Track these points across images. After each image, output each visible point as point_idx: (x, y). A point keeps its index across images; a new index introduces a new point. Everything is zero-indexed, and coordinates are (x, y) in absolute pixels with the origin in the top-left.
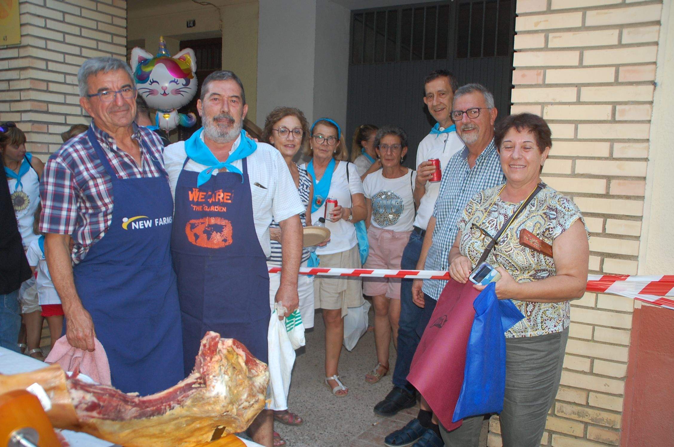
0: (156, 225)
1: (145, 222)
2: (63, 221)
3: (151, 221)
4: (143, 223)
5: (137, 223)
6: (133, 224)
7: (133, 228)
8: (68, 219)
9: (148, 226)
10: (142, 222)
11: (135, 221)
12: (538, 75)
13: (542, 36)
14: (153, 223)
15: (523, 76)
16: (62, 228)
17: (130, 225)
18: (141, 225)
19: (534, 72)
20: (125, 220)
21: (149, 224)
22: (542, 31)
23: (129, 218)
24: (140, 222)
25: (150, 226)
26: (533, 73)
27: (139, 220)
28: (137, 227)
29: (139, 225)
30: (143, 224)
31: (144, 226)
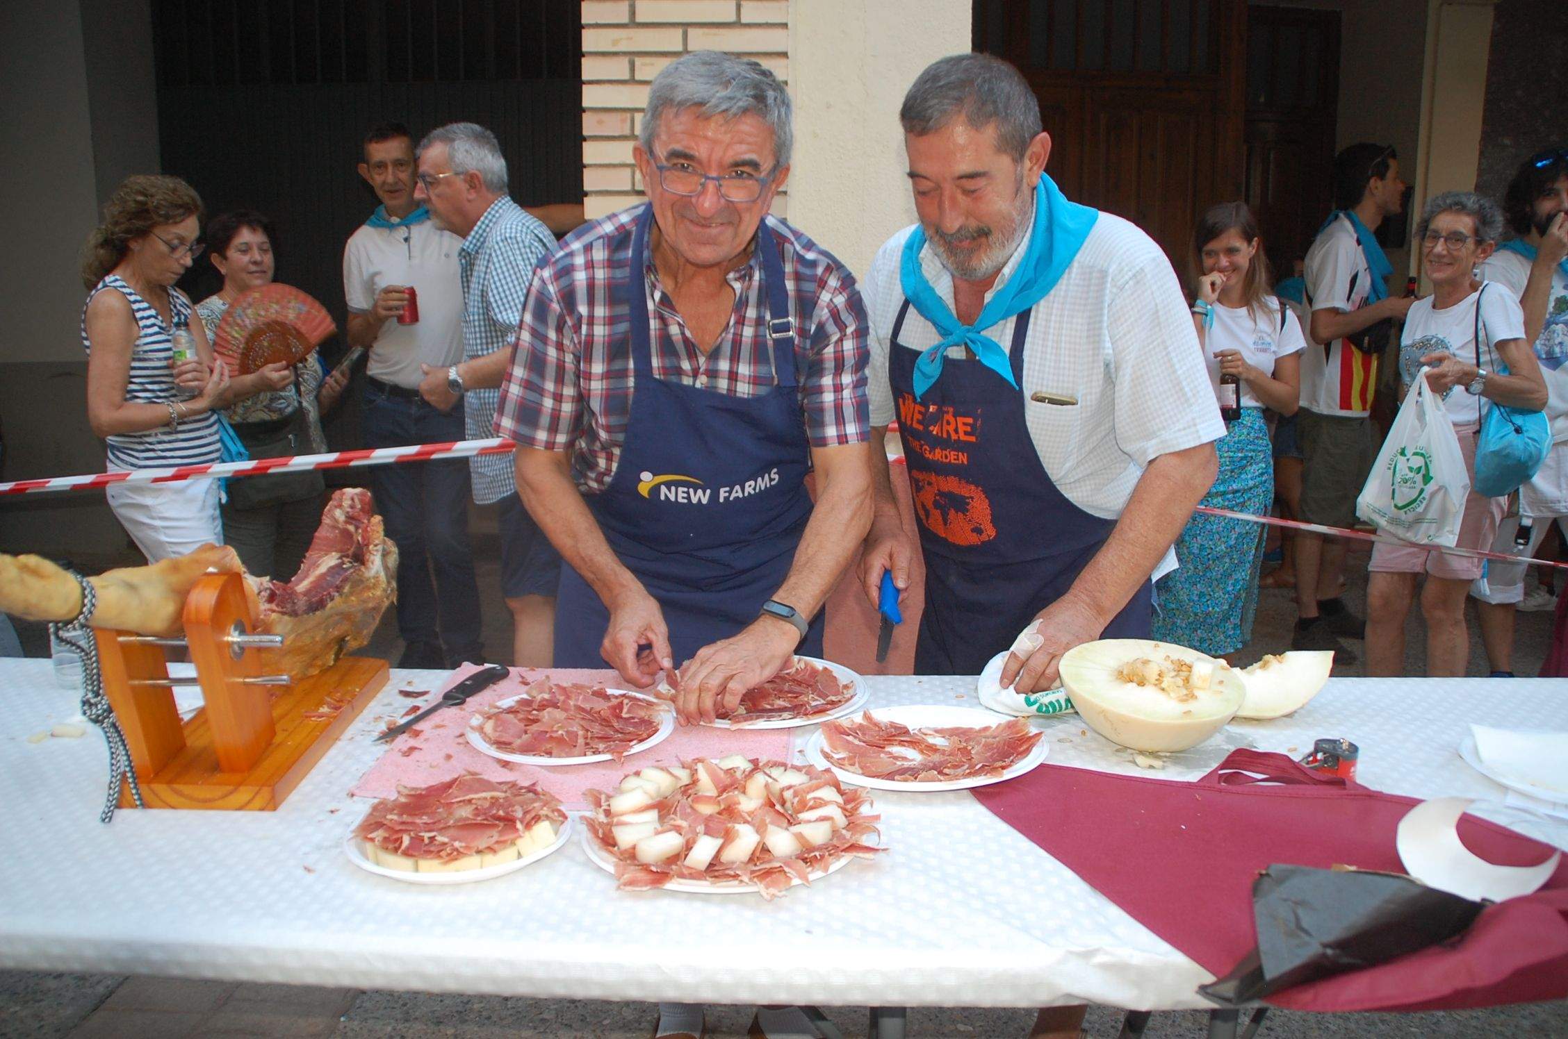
0: (721, 500)
1: (691, 491)
2: (545, 420)
3: (708, 491)
4: (688, 493)
5: (673, 489)
6: (663, 489)
7: (663, 498)
8: (556, 416)
9: (700, 499)
10: (686, 489)
11: (668, 485)
12: (623, 121)
13: (624, 62)
14: (714, 496)
15: (600, 122)
16: (542, 436)
17: (655, 490)
18: (680, 495)
19: (617, 116)
20: (646, 476)
21: (702, 497)
22: (625, 54)
23: (654, 475)
24: (681, 489)
25: (705, 501)
26: (615, 117)
27: (678, 484)
28: (672, 498)
29: (678, 495)
30: (685, 495)
31: (689, 498)
